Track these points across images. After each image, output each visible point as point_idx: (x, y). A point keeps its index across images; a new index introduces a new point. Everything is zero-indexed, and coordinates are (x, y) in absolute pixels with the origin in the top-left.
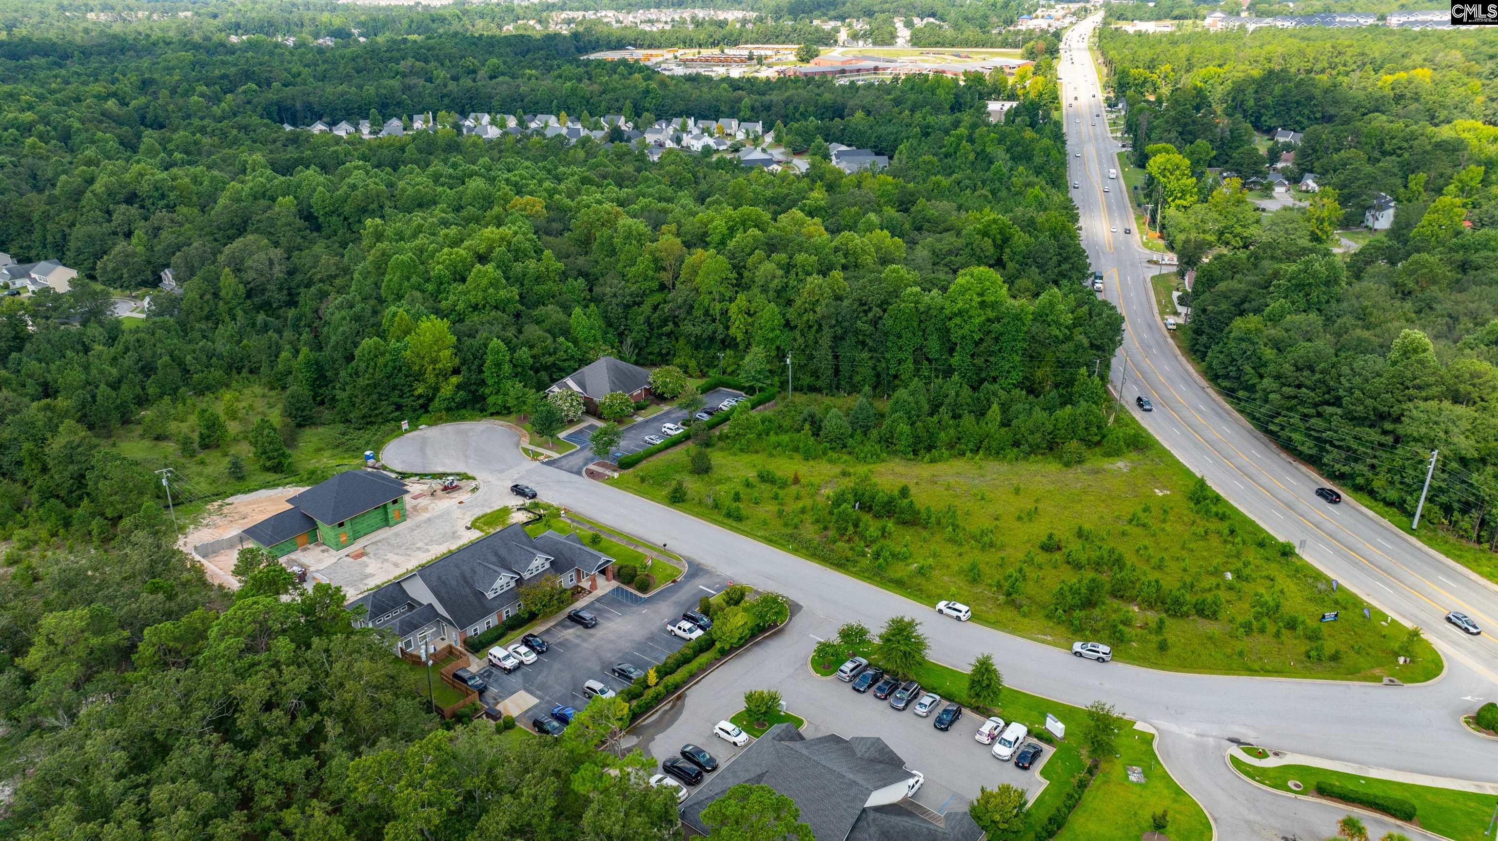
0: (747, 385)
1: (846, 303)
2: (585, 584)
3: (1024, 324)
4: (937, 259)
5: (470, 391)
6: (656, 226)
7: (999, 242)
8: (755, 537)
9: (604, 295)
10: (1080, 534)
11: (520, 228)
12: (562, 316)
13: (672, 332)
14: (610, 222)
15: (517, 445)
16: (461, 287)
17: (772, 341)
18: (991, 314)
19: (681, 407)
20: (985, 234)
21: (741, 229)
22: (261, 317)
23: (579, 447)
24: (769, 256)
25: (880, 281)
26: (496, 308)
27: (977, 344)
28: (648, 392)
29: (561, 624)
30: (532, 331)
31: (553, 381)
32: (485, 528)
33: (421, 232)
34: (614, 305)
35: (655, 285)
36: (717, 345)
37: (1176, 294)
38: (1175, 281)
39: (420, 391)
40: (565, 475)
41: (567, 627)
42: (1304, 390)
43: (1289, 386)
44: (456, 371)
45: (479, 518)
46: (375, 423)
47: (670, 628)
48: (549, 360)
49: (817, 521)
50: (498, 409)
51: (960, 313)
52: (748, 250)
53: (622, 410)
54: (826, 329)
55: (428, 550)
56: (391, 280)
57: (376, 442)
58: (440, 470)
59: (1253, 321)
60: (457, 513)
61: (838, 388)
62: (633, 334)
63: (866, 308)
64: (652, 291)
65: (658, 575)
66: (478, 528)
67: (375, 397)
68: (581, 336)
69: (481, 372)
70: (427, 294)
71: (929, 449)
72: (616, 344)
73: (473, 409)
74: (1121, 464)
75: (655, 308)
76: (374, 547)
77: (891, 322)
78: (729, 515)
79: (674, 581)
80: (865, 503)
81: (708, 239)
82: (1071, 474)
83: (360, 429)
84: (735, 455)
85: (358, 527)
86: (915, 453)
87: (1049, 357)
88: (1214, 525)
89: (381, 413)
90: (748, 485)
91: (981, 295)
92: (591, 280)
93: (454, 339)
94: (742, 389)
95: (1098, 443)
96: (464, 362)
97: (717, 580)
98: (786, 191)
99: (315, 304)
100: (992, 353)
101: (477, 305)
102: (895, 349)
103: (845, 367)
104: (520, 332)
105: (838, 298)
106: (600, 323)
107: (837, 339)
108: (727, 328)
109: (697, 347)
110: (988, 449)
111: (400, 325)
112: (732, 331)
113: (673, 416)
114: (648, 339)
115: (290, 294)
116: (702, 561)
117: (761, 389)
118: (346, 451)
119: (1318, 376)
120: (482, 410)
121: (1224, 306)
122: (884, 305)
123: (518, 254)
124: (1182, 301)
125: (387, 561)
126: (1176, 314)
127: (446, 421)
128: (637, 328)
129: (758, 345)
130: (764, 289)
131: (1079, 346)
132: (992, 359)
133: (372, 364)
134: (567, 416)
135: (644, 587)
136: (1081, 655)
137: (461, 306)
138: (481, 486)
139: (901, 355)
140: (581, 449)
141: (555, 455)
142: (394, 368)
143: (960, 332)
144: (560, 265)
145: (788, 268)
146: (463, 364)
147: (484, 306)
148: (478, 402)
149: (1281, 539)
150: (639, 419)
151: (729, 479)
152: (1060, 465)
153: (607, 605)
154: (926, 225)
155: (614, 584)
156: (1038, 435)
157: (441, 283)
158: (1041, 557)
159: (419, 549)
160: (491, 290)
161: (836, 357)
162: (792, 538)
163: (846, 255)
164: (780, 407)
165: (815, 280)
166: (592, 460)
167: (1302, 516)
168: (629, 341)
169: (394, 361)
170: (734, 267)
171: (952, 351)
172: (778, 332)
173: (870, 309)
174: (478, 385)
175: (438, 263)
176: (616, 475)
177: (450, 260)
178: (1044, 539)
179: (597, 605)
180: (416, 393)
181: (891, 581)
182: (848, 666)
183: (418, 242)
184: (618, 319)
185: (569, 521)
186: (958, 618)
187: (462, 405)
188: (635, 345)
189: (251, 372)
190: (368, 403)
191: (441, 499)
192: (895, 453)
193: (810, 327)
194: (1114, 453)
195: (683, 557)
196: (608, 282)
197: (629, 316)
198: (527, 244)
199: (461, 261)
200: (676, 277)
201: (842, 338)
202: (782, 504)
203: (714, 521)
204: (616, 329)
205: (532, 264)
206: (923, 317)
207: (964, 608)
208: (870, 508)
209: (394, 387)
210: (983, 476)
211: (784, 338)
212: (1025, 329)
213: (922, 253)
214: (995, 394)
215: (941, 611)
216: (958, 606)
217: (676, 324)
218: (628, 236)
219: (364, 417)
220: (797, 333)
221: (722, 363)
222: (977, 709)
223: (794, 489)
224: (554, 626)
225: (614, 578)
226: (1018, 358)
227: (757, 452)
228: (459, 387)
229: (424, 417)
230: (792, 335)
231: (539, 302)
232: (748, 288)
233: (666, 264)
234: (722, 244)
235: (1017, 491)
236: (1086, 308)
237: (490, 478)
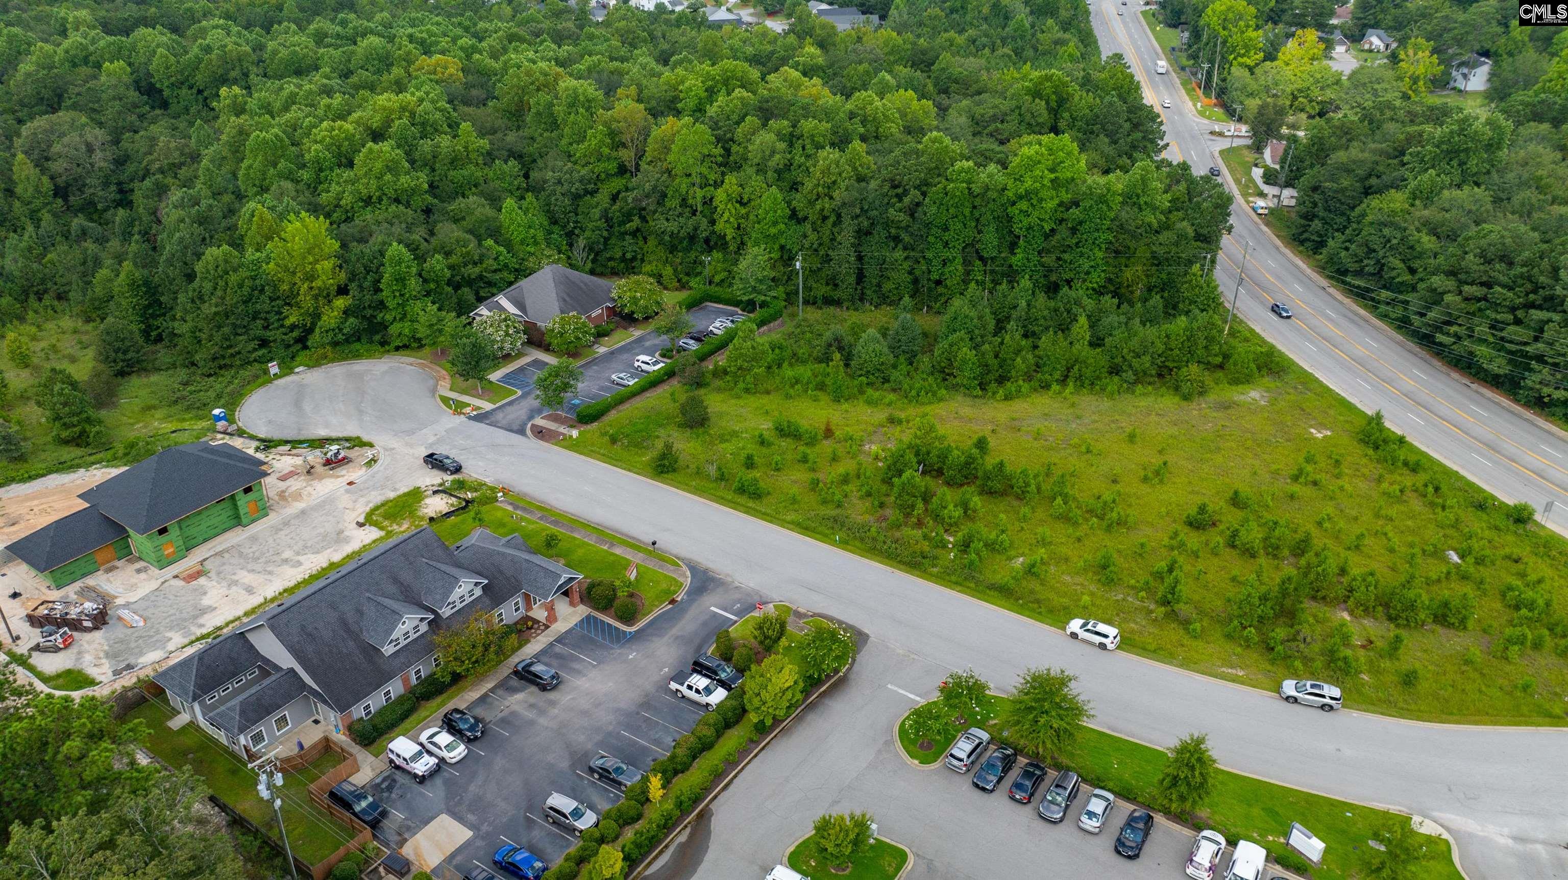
0: (745, 298)
1: (873, 184)
2: (539, 614)
3: (1110, 208)
4: (978, 126)
5: (364, 317)
6: (610, 90)
7: (1054, 104)
8: (783, 523)
9: (545, 182)
10: (1236, 501)
11: (427, 93)
12: (489, 211)
13: (638, 230)
14: (548, 85)
15: (434, 391)
16: (347, 174)
17: (775, 237)
18: (1066, 197)
19: (658, 331)
20: (1036, 94)
21: (724, 90)
22: (78, 222)
23: (520, 393)
24: (765, 125)
25: (918, 154)
26: (397, 201)
27: (1048, 236)
28: (612, 311)
29: (504, 686)
30: (448, 232)
31: (480, 300)
32: (386, 523)
33: (294, 103)
34: (558, 196)
35: (612, 167)
36: (700, 245)
37: (1257, 173)
38: (1250, 157)
39: (292, 320)
40: (501, 436)
41: (514, 690)
42: (1498, 289)
43: (1472, 283)
45: (377, 508)
46: (231, 366)
47: (674, 686)
48: (474, 271)
49: (869, 494)
50: (406, 341)
51: (1027, 196)
52: (735, 117)
53: (578, 338)
54: (847, 221)
55: (299, 564)
56: (250, 167)
57: (231, 394)
58: (323, 433)
59: (1396, 200)
60: (345, 500)
61: (861, 300)
62: (588, 233)
63: (900, 191)
64: (609, 176)
65: (648, 594)
66: (375, 524)
67: (226, 330)
68: (517, 237)
69: (378, 290)
70: (301, 186)
71: (1002, 380)
72: (564, 248)
73: (371, 342)
74: (1254, 394)
75: (614, 198)
76: (218, 560)
77: (934, 209)
78: (742, 490)
79: (673, 602)
80: (931, 465)
81: (679, 106)
82: (1195, 410)
83: (210, 375)
84: (738, 397)
85: (193, 531)
86: (983, 386)
87: (1143, 252)
88: (1409, 480)
89: (239, 353)
90: (763, 442)
91: (1052, 170)
92: (527, 163)
93: (337, 245)
94: (737, 304)
95: (1221, 367)
96: (353, 277)
97: (737, 596)
98: (769, 48)
99: (151, 203)
100: (1068, 248)
101: (370, 197)
102: (940, 245)
103: (871, 271)
104: (432, 233)
105: (861, 179)
106: (541, 220)
107: (862, 234)
108: (713, 222)
109: (673, 249)
110: (1079, 378)
111: (260, 227)
112: (719, 227)
113: (648, 344)
114: (606, 239)
115: (121, 191)
116: (711, 565)
117: (763, 305)
118: (188, 409)
120: (383, 344)
121: (1345, 183)
122: (923, 186)
123: (426, 129)
124: (1270, 178)
125: (236, 583)
126: (1262, 195)
127: (333, 361)
128: (590, 225)
129: (757, 244)
130: (761, 169)
131: (1182, 236)
132: (1066, 256)
133: (221, 283)
134: (501, 348)
135: (628, 617)
136: (1296, 700)
137: (347, 199)
138: (381, 456)
139: (947, 254)
140: (524, 396)
141: (487, 406)
142: (253, 289)
143: (1025, 223)
144: (484, 143)
145: (791, 139)
146: (351, 280)
147: (380, 200)
148: (377, 332)
149: (1510, 501)
150: (602, 350)
151: (735, 434)
152: (1177, 399)
153: (574, 647)
154: (954, 87)
155: (583, 611)
156: (1147, 359)
157: (321, 170)
158: (1194, 540)
159: (286, 561)
160: (388, 177)
161: (860, 258)
162: (837, 523)
163: (864, 122)
164: (789, 326)
165: (827, 155)
166: (539, 411)
167: (1513, 461)
168: (582, 242)
169: (254, 278)
170: (718, 139)
171: (1013, 246)
172: (782, 226)
173: (906, 192)
174: (375, 308)
175: (316, 142)
176: (575, 433)
177: (331, 137)
178: (1193, 511)
179: (559, 648)
180: (288, 323)
181: (993, 587)
182: (962, 748)
183: (289, 116)
184: (565, 213)
185: (510, 508)
186: (1103, 646)
187: (356, 337)
188: (590, 248)
189: (60, 297)
190: (218, 337)
191: (321, 478)
192: (955, 387)
193: (825, 218)
194: (1241, 379)
195: (683, 560)
196: (550, 164)
197: (580, 210)
198: (438, 115)
199: (346, 139)
200: (640, 156)
201: (868, 233)
202: (813, 470)
203: (722, 500)
204: (564, 227)
205: (445, 141)
206: (978, 202)
207: (1111, 631)
208: (940, 472)
209: (256, 316)
210: (1078, 417)
211: (791, 235)
212: (1112, 215)
213: (958, 118)
214: (1078, 303)
215: (1074, 635)
216: (1102, 628)
217: (644, 219)
218: (573, 103)
219: (214, 359)
220: (808, 226)
221: (707, 271)
222: (1178, 818)
223: (827, 446)
224: (492, 690)
225: (582, 601)
226: (1100, 254)
227: (768, 392)
228: (346, 312)
229: (302, 356)
230: (800, 229)
231: (460, 192)
232: (738, 167)
233: (625, 138)
234: (699, 111)
235: (1132, 438)
236: (1182, 187)
237: (394, 443)
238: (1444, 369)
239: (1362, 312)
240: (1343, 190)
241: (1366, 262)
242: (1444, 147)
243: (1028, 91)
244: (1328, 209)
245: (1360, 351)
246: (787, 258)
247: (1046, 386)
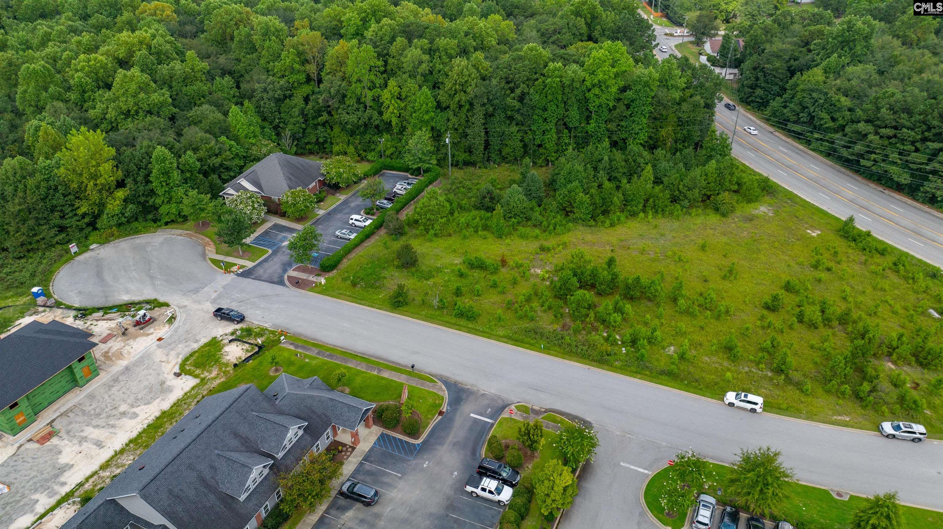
0: (415, 167)
1: (494, 82)
2: (345, 438)
3: (652, 90)
4: (544, 37)
5: (139, 203)
6: (289, 21)
7: (589, 21)
8: (498, 338)
9: (254, 91)
11: (157, 30)
12: (220, 116)
13: (327, 122)
14: (243, 21)
15: (204, 255)
16: (108, 94)
17: (427, 122)
18: (624, 83)
19: (364, 197)
20: (577, 14)
21: (373, 20)
23: (270, 251)
24: (411, 42)
25: (522, 59)
26: (150, 112)
27: (611, 111)
29: (335, 507)
30: (194, 133)
31: (225, 181)
32: (198, 371)
33: (49, 40)
34: (266, 100)
35: (302, 77)
36: (371, 131)
37: (704, 58)
39: (83, 210)
40: (268, 289)
41: (344, 509)
42: (905, 130)
43: (886, 127)
44: (121, 184)
45: (186, 359)
46: (38, 249)
47: (469, 489)
48: (217, 161)
49: (550, 308)
50: (173, 217)
51: (599, 85)
52: (387, 38)
53: (307, 207)
54: (478, 107)
55: (135, 415)
56: (25, 91)
57: (43, 273)
58: (126, 298)
59: (818, 74)
60: (159, 355)
61: (488, 160)
62: (290, 126)
63: (512, 85)
64: (300, 84)
65: (422, 408)
66: (190, 373)
67: (31, 222)
68: (242, 134)
69: (148, 182)
70: (70, 104)
71: (605, 212)
72: (274, 137)
73: (146, 221)
74: (763, 209)
75: (306, 100)
76: (65, 420)
77: (537, 97)
78: (461, 315)
79: (441, 413)
80: (586, 282)
81: (342, 31)
82: (733, 223)
83: (20, 258)
84: (431, 241)
85: (38, 397)
86: (593, 218)
87: (671, 118)
89: (44, 239)
90: (461, 275)
91: (614, 66)
92: (238, 78)
93: (113, 151)
94: (407, 170)
95: (738, 192)
96: (127, 174)
97: (486, 402)
101: (129, 111)
102: (541, 121)
103: (495, 141)
104: (179, 134)
105: (484, 78)
106: (256, 119)
107: (488, 116)
108: (381, 113)
109: (352, 133)
110: (655, 208)
111: (46, 140)
113: (352, 205)
114: (304, 130)
116: (458, 379)
117: (427, 171)
118: (9, 287)
120: (155, 221)
121: (777, 64)
123: (161, 57)
125: (84, 439)
127: (119, 237)
128: (292, 120)
129: (415, 127)
130: (412, 75)
131: (696, 106)
132: (623, 123)
133: (21, 186)
134: (251, 219)
135: (413, 432)
136: (894, 436)
137: (111, 114)
138: (178, 314)
139: (546, 127)
140: (275, 253)
141: (249, 264)
142: (49, 188)
143: (597, 103)
144: (205, 65)
145: (431, 52)
146: (126, 176)
147: (137, 113)
148: (149, 212)
150: (321, 212)
151: (439, 270)
152: (718, 217)
153: (381, 463)
155: (377, 430)
156: (697, 191)
157: (84, 92)
159: (124, 414)
160: (142, 95)
161: (487, 133)
162: (537, 334)
163: (474, 38)
164: (445, 184)
165: (460, 63)
166: (290, 265)
168: (288, 133)
169: (47, 180)
170: (379, 55)
171: (588, 118)
172: (433, 114)
173: (517, 86)
174: (147, 196)
175: (77, 71)
176: (323, 280)
177: (89, 66)
179: (368, 466)
180: (80, 212)
181: (662, 373)
183: (48, 50)
184: (272, 113)
185: (292, 348)
186: (753, 411)
187: (133, 219)
188: (294, 137)
190: (24, 229)
191: (135, 337)
192: (575, 221)
193: (460, 107)
194: (754, 198)
195: (435, 376)
196: (255, 77)
197: (282, 110)
198: (168, 46)
199: (102, 67)
200: (321, 68)
201: (492, 115)
202: (503, 293)
204: (271, 123)
205: (177, 65)
206: (566, 90)
207: (759, 400)
208: (593, 286)
209: (53, 210)
210: (662, 235)
211: (439, 121)
212: (653, 94)
213: (531, 32)
215: (731, 405)
216: (751, 397)
218: (266, 33)
219: (22, 245)
220: (450, 113)
221: (380, 147)
224: (327, 511)
225: (375, 423)
226: (645, 121)
227: (450, 235)
228: (126, 201)
229: (94, 236)
230: (445, 115)
231: (192, 103)
232: (393, 74)
233: (309, 57)
234: (358, 34)
235: (703, 248)
236: (689, 72)
237: (185, 302)
238: (864, 181)
239: (801, 147)
240: (776, 70)
241: (801, 115)
242: (840, 39)
243: (572, 13)
244: (766, 82)
245: (812, 174)
246: (437, 136)
247: (634, 215)
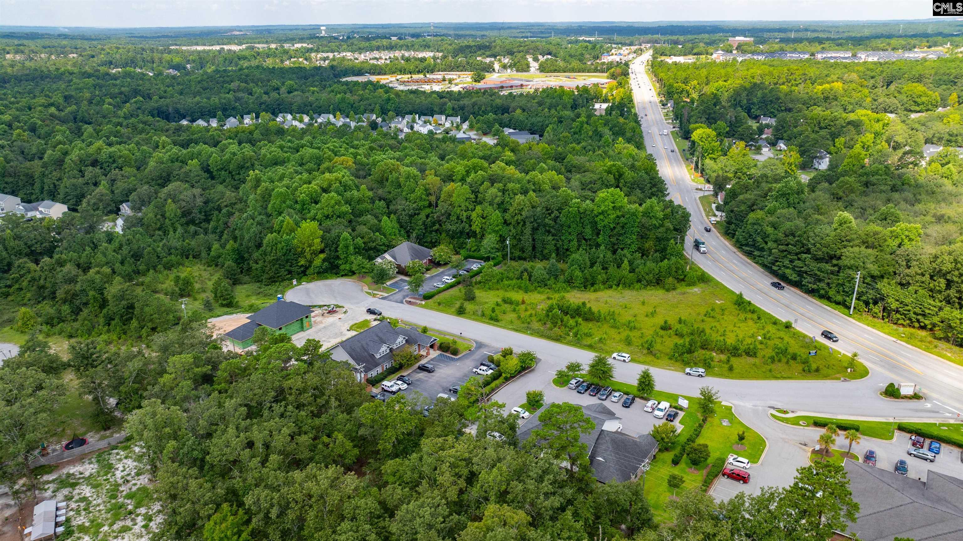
0: (485, 256)
1: (539, 209)
2: (423, 353)
3: (638, 218)
4: (584, 186)
5: (330, 262)
6: (422, 171)
7: (617, 176)
8: (508, 329)
9: (397, 210)
10: (680, 321)
11: (345, 173)
12: (376, 221)
13: (438, 229)
14: (396, 170)
15: (362, 290)
16: (318, 206)
17: (497, 231)
18: (620, 214)
19: (453, 267)
21: (473, 172)
23: (397, 290)
24: (492, 185)
25: (557, 196)
26: (339, 217)
27: (612, 230)
28: (430, 261)
29: (415, 371)
30: (363, 229)
31: (377, 256)
32: (358, 330)
33: (284, 177)
34: (403, 215)
35: (426, 203)
36: (465, 236)
37: (714, 206)
38: (712, 199)
39: (302, 263)
40: (394, 304)
41: (420, 372)
42: (790, 246)
43: (782, 245)
44: (322, 251)
45: (353, 325)
46: (278, 281)
48: (373, 245)
49: (540, 320)
50: (346, 272)
51: (602, 213)
52: (479, 183)
53: (419, 270)
54: (528, 224)
56: (274, 204)
57: (281, 290)
58: (323, 303)
59: (760, 214)
61: (535, 257)
62: (416, 231)
63: (550, 211)
64: (424, 207)
65: (460, 348)
66: (354, 330)
67: (277, 266)
68: (388, 233)
69: (336, 251)
70: (296, 211)
71: (593, 285)
72: (407, 236)
73: (332, 273)
74: (696, 290)
75: (427, 216)
77: (564, 219)
78: (491, 319)
79: (470, 350)
80: (564, 311)
81: (454, 178)
82: (670, 295)
83: (269, 285)
84: (486, 291)
86: (585, 287)
87: (652, 235)
88: (749, 315)
89: (281, 276)
90: (498, 305)
91: (613, 203)
92: (388, 203)
93: (321, 233)
94: (482, 258)
95: (683, 280)
97: (494, 349)
98: (489, 153)
100: (621, 235)
101: (329, 215)
102: (567, 234)
103: (539, 245)
104: (354, 229)
105: (533, 207)
106: (397, 226)
107: (535, 230)
108: (470, 226)
109: (453, 238)
110: (624, 284)
111: (287, 226)
112: (473, 228)
113: (447, 272)
114: (424, 234)
116: (482, 341)
117: (493, 258)
118: (265, 296)
119: (797, 238)
120: (336, 274)
121: (743, 208)
122: (560, 210)
123: (347, 188)
124: (718, 208)
126: (715, 215)
127: (317, 280)
128: (418, 228)
129: (490, 233)
130: (491, 204)
131: (668, 229)
133: (275, 247)
134: (389, 274)
135: (455, 354)
136: (689, 373)
138: (349, 310)
139: (570, 237)
140: (399, 291)
141: (386, 295)
142: (287, 250)
143: (603, 224)
144: (370, 194)
145: (504, 191)
146: (326, 247)
147: (333, 216)
148: (334, 269)
149: (784, 321)
150: (428, 276)
151: (486, 303)
152: (664, 291)
153: (438, 362)
154: (574, 169)
155: (438, 352)
156: (651, 276)
157: (304, 204)
158: (662, 332)
160: (337, 207)
161: (534, 240)
162: (528, 328)
163: (534, 184)
164: (504, 268)
165: (519, 198)
166: (407, 296)
167: (794, 310)
168: (414, 235)
169: (287, 246)
170: (473, 192)
171: (598, 234)
172: (501, 227)
173: (552, 212)
174: (335, 259)
175: (301, 193)
176: (423, 303)
177: (308, 191)
178: (662, 323)
179: (432, 362)
180: (300, 264)
181: (585, 346)
182: (573, 381)
183: (284, 182)
184: (406, 223)
186: (624, 361)
187: (326, 271)
188: (418, 236)
190: (273, 269)
191: (328, 317)
192: (574, 287)
193: (518, 223)
194: (692, 284)
195: (472, 339)
196: (399, 202)
197: (412, 221)
198: (351, 182)
199: (314, 192)
200: (438, 198)
201: (537, 229)
202: (518, 313)
203: (484, 322)
204: (405, 228)
205: (355, 193)
206: (582, 216)
207: (627, 355)
208: (567, 312)
209: (287, 261)
210: (623, 297)
211: (505, 230)
212: (638, 220)
213: (575, 183)
214: (624, 256)
215: (614, 358)
216: (624, 355)
217: (440, 225)
218: (408, 177)
219: (271, 278)
220: (512, 227)
221: (468, 246)
222: (642, 398)
223: (523, 307)
224: (411, 373)
225: (438, 350)
226: (635, 237)
227: (499, 289)
228: (324, 260)
229: (304, 278)
230: (508, 228)
231: (361, 214)
232: (481, 203)
233: (432, 191)
234: (463, 180)
235: (643, 303)
236: (669, 210)
237: (352, 307)
239: (749, 261)
240: (742, 211)
241: (749, 240)
243: (606, 171)
245: (744, 275)
246: (502, 240)
247: (611, 287)
